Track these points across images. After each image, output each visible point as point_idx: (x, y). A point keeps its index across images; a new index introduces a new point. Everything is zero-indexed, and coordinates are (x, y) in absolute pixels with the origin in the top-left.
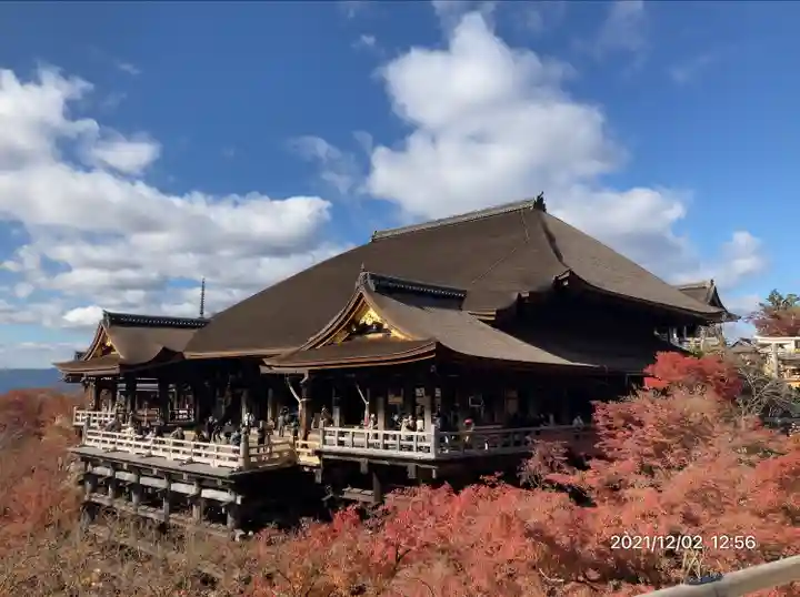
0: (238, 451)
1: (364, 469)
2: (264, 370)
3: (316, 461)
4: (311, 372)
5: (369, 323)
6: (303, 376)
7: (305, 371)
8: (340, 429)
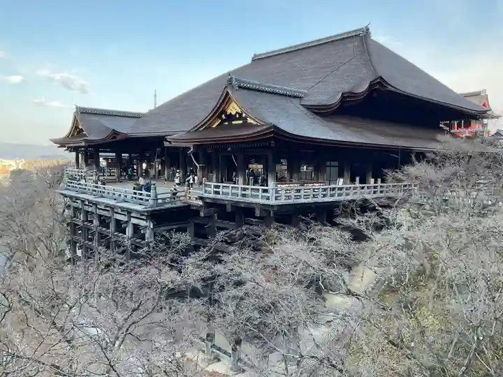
0: (149, 196)
1: (229, 209)
2: (166, 144)
3: (200, 203)
4: (194, 146)
5: (233, 113)
6: (189, 148)
7: (191, 145)
8: (216, 184)
